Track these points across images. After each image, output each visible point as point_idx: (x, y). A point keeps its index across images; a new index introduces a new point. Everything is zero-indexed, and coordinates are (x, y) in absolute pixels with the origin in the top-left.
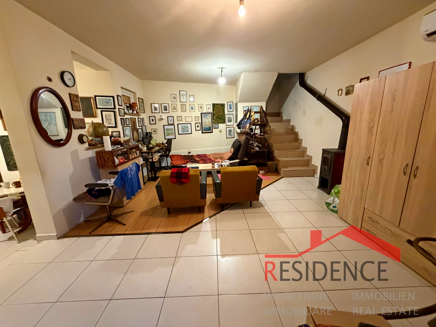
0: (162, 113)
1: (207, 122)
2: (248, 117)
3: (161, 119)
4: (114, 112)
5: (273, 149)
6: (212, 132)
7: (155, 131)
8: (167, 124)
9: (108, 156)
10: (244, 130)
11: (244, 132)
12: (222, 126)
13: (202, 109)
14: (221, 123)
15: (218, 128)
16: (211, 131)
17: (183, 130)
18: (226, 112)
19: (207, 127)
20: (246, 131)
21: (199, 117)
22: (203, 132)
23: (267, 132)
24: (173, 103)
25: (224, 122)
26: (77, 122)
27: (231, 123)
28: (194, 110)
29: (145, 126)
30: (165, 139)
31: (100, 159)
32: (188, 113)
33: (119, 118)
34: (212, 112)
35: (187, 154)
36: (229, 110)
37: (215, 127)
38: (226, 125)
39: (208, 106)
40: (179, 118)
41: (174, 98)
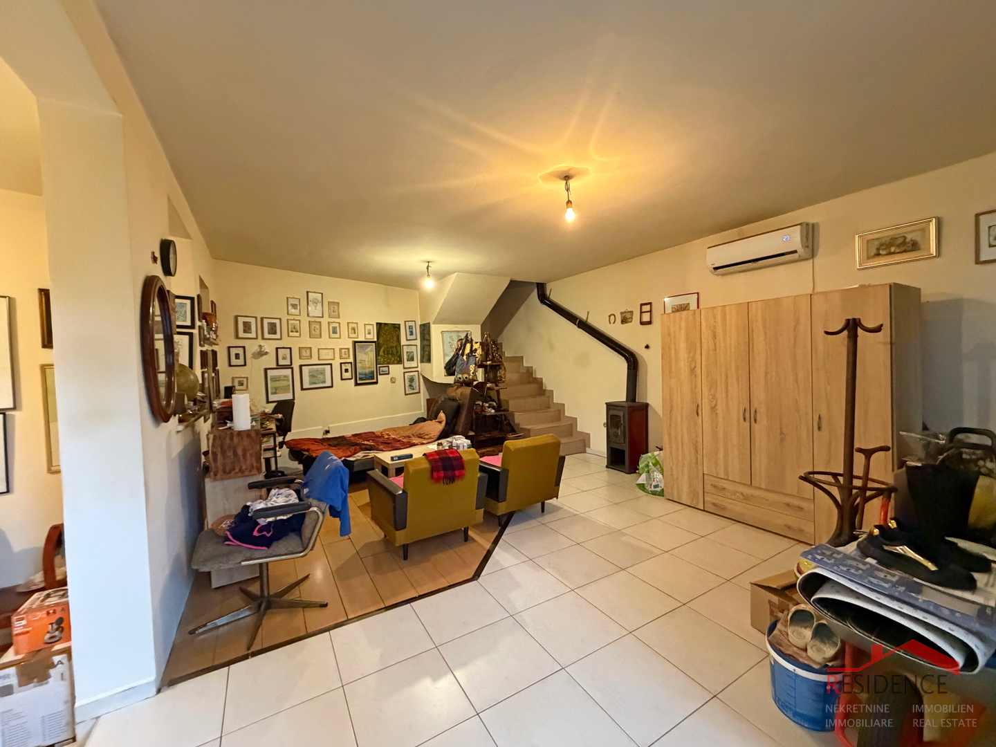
0: (263, 338)
1: (366, 360)
2: (467, 350)
3: (261, 353)
4: (191, 335)
6: (376, 383)
7: (241, 384)
8: (275, 366)
9: (246, 442)
10: (465, 376)
11: (464, 380)
12: (395, 370)
13: (355, 333)
14: (393, 363)
15: (388, 374)
16: (375, 381)
17: (314, 380)
18: (403, 341)
19: (367, 371)
20: (471, 377)
21: (348, 349)
22: (359, 382)
24: (292, 317)
25: (400, 361)
27: (413, 364)
28: (337, 335)
29: (219, 370)
30: (268, 402)
31: (223, 453)
32: (325, 341)
34: (375, 340)
35: (320, 436)
36: (409, 337)
37: (383, 371)
38: (404, 368)
39: (368, 327)
40: (303, 351)
41: (294, 306)
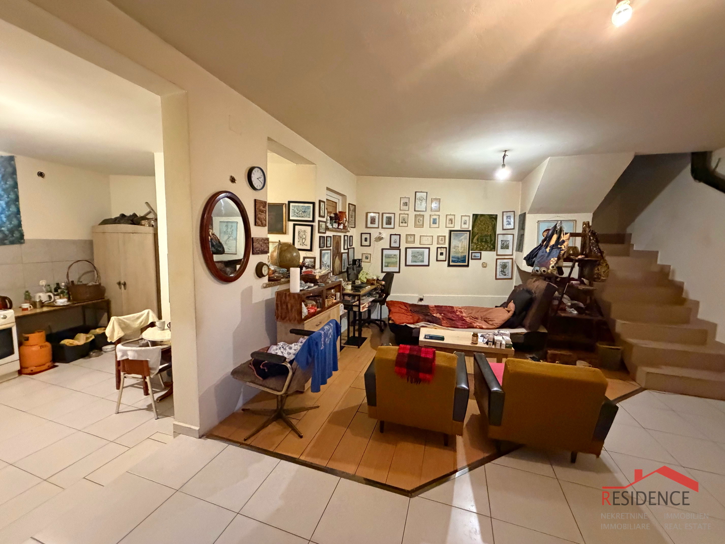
0: (382, 228)
1: (460, 246)
2: (553, 242)
3: (380, 239)
4: (312, 226)
5: (613, 316)
6: (468, 266)
7: (367, 258)
8: (389, 247)
9: (292, 301)
10: (543, 269)
11: (541, 273)
12: (488, 256)
13: (452, 224)
14: (486, 250)
15: (480, 259)
16: (466, 264)
17: (415, 259)
18: (499, 230)
19: (460, 255)
20: (549, 271)
21: (445, 236)
22: (451, 264)
23: (599, 279)
24: (403, 212)
25: (493, 248)
26: (259, 243)
27: (508, 252)
28: (437, 225)
29: (354, 248)
30: (382, 272)
31: (281, 305)
32: (426, 230)
33: (317, 235)
34: (470, 229)
35: (416, 302)
36: (506, 227)
37: (475, 256)
38: (497, 255)
39: (464, 218)
40: (409, 237)
41: (406, 204)
